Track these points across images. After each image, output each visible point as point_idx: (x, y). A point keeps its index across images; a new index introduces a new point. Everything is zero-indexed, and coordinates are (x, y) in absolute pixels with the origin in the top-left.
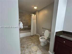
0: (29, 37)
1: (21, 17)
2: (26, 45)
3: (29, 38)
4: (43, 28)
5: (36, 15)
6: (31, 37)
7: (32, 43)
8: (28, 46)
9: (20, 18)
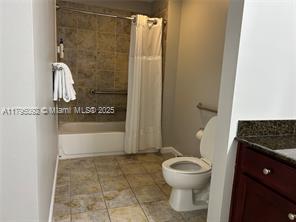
0: (115, 158)
1: (68, 35)
2: (84, 196)
3: (111, 164)
4: (200, 107)
5: (160, 21)
6: (122, 162)
7: (120, 190)
8: (95, 199)
9: (60, 42)
